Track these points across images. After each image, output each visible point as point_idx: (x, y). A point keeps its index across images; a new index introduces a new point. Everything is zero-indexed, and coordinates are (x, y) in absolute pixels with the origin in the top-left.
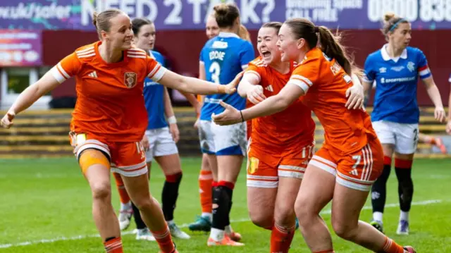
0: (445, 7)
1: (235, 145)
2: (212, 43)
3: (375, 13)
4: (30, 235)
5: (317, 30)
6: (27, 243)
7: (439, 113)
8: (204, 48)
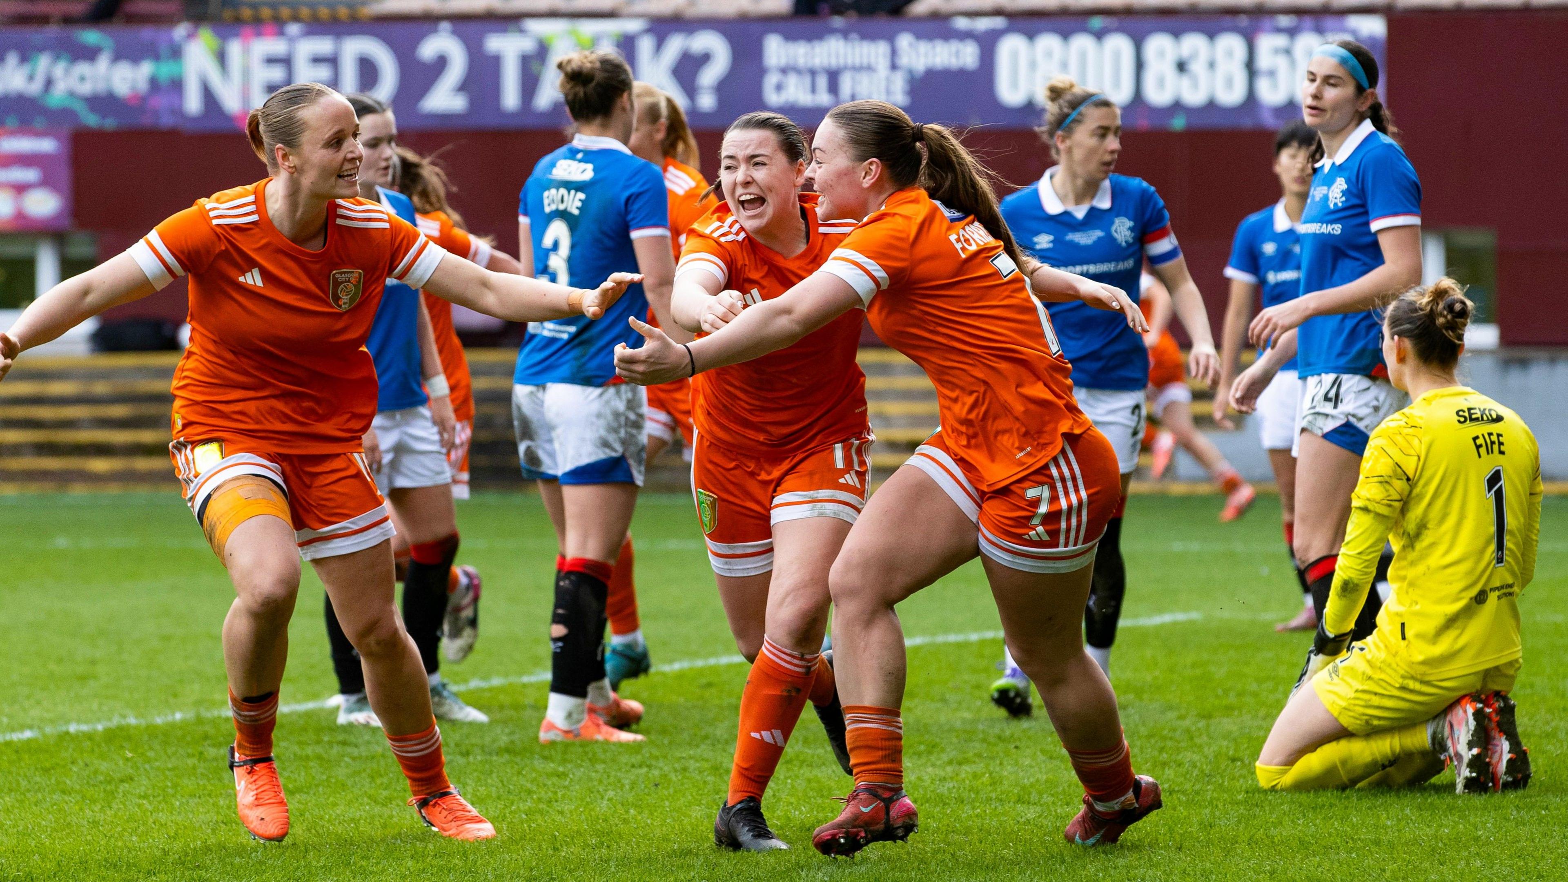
0: (1212, 65)
1: (614, 454)
2: (553, 165)
3: (1014, 84)
4: (35, 712)
5: (919, 135)
6: (28, 734)
7: (1202, 362)
8: (530, 180)
